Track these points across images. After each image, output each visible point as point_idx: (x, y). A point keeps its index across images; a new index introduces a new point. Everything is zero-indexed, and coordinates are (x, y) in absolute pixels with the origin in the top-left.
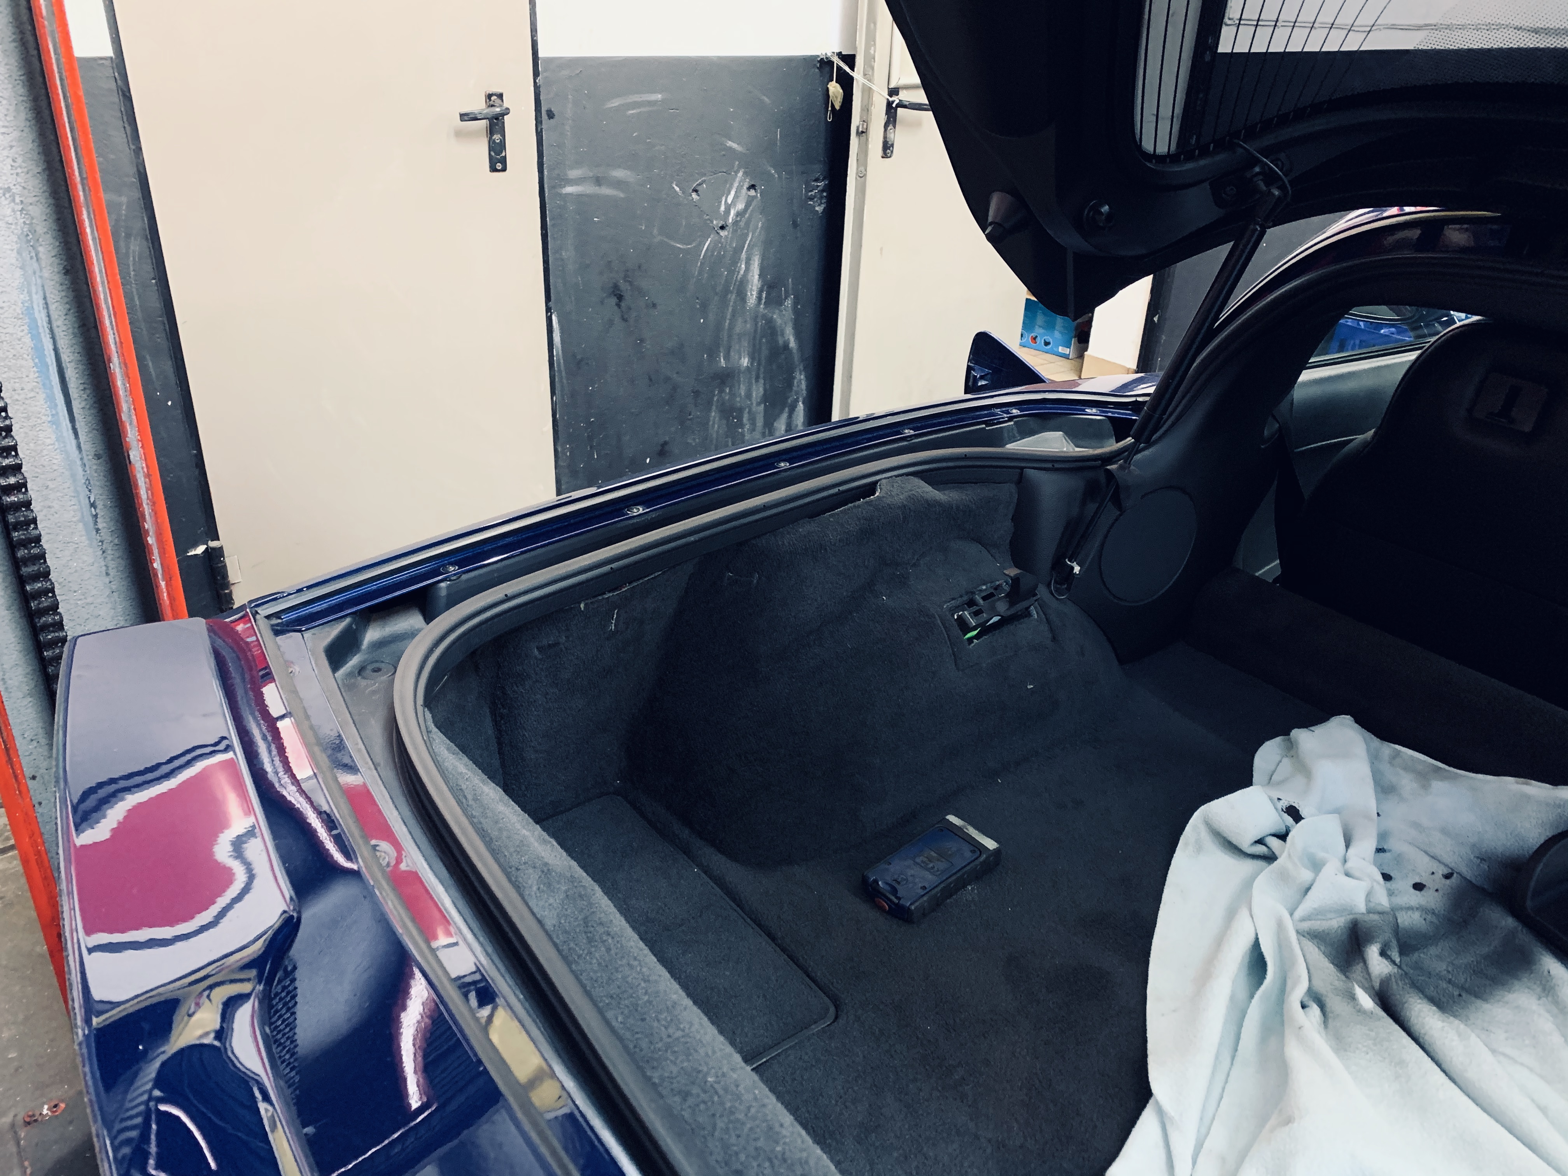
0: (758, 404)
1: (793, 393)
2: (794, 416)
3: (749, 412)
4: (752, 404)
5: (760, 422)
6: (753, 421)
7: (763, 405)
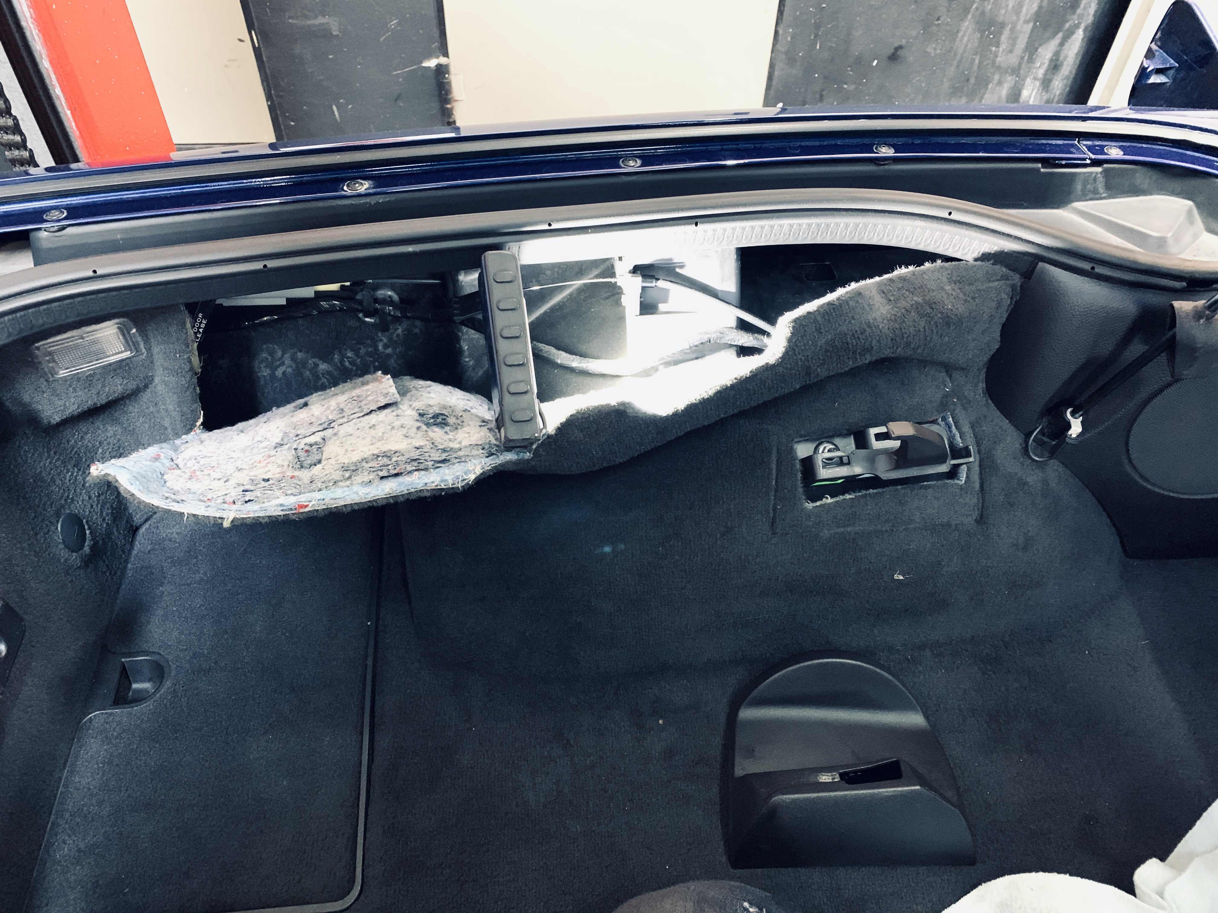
0: (1027, 22)
1: (1075, 17)
2: (1067, 45)
3: (1012, 30)
4: (1018, 20)
5: (1022, 43)
6: (1013, 40)
7: (1031, 25)
